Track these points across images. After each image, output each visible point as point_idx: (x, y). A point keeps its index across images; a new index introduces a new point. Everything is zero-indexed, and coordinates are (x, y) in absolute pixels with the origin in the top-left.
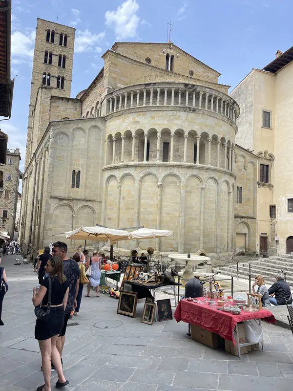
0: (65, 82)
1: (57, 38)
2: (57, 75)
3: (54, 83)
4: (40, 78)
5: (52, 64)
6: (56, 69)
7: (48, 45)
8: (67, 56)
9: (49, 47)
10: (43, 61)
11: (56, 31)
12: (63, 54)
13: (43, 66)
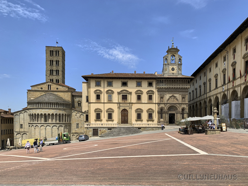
0: (59, 72)
1: (54, 53)
2: (55, 70)
3: (55, 73)
4: (49, 72)
5: (53, 65)
6: (55, 67)
7: (51, 57)
8: (59, 61)
9: (51, 58)
10: (50, 65)
11: (54, 50)
12: (57, 60)
13: (50, 67)
